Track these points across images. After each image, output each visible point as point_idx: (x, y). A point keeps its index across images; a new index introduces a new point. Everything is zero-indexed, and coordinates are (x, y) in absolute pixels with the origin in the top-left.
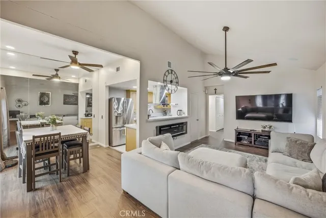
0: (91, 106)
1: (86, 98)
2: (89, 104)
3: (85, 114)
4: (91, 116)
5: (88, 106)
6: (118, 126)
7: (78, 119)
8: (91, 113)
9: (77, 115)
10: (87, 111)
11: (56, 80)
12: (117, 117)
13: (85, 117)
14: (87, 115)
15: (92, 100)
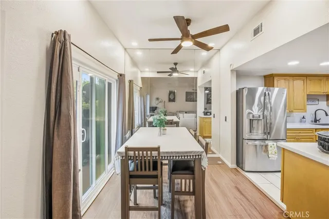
0: (210, 103)
1: (205, 93)
2: (208, 101)
3: (204, 112)
4: (211, 114)
5: (207, 103)
6: (253, 137)
7: (196, 117)
8: (210, 111)
9: (195, 112)
10: (206, 109)
11: (175, 75)
12: (251, 121)
13: (203, 116)
14: (206, 114)
15: (211, 96)
